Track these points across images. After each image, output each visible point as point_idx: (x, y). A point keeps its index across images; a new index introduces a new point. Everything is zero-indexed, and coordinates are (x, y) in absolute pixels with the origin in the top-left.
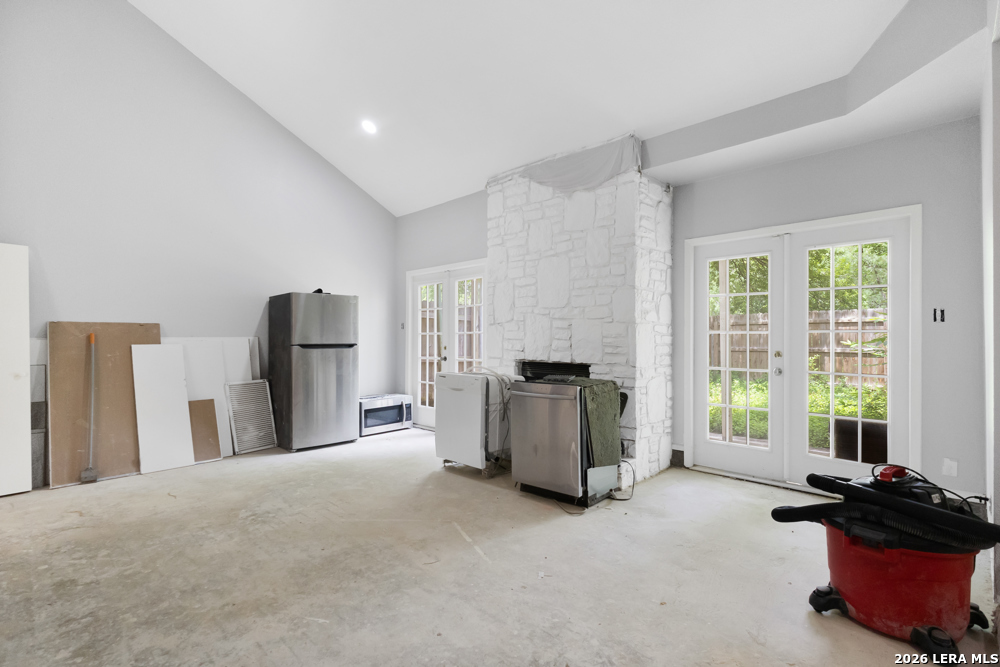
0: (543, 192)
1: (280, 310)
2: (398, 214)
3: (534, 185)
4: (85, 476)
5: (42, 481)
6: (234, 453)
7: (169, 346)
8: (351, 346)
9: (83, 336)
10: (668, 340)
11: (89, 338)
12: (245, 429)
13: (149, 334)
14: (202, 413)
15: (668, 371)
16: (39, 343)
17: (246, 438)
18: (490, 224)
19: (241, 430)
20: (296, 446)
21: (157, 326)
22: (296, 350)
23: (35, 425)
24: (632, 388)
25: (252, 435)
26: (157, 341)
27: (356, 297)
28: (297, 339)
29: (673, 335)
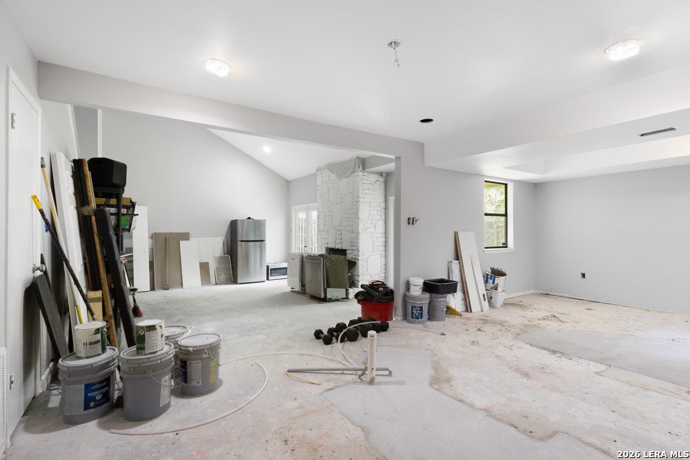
0: (333, 176)
1: (234, 225)
2: (289, 180)
3: (331, 173)
4: (165, 287)
5: (153, 288)
6: (216, 284)
7: (192, 241)
8: (263, 241)
9: (164, 238)
10: (383, 240)
11: (166, 238)
12: (221, 274)
13: (186, 237)
14: (204, 267)
15: (383, 253)
16: (151, 240)
17: (221, 278)
18: (318, 188)
19: (219, 275)
20: (239, 282)
21: (188, 233)
22: (239, 243)
23: (150, 270)
24: (358, 260)
25: (223, 277)
26: (189, 240)
27: (265, 220)
28: (239, 238)
29: (386, 237)
